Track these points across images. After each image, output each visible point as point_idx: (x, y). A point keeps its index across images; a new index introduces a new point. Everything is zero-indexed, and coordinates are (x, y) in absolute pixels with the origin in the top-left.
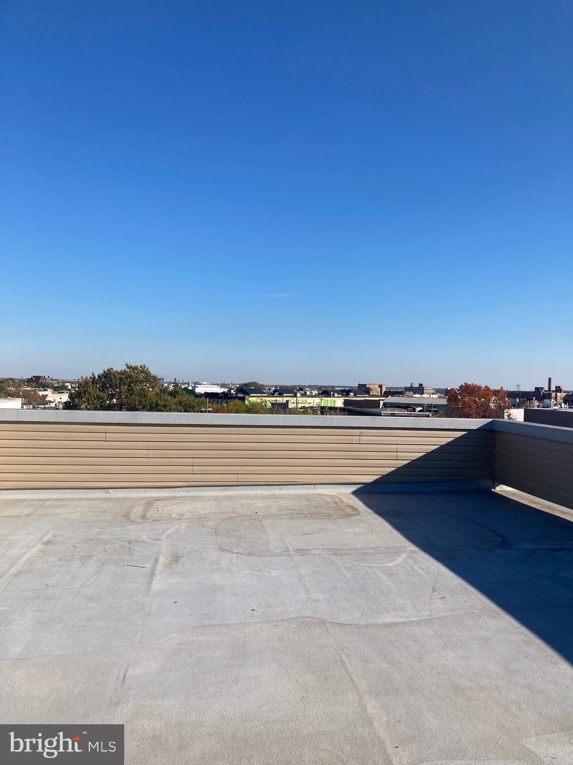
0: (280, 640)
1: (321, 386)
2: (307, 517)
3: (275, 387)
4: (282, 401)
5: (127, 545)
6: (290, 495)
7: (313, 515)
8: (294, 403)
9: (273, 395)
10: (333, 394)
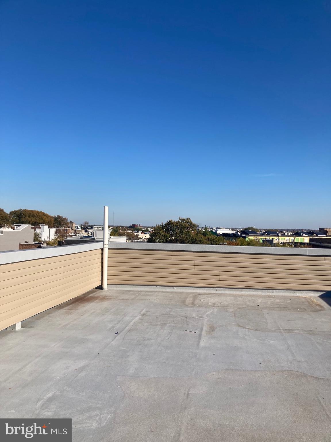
0: (278, 383)
1: (295, 230)
2: (290, 310)
3: (265, 230)
4: (269, 239)
5: (185, 319)
6: (278, 296)
7: (295, 309)
8: (276, 240)
9: (263, 235)
10: (303, 235)
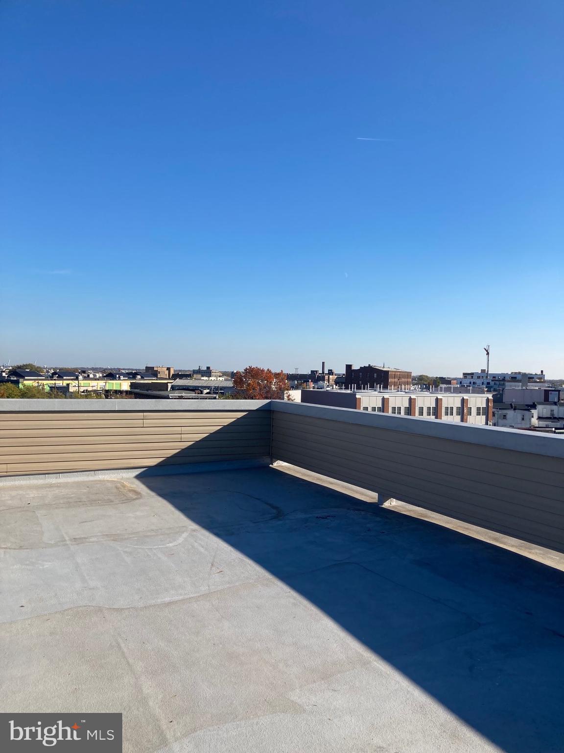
0: (51, 634)
1: (106, 369)
2: (86, 504)
3: (54, 369)
4: (61, 384)
6: (67, 483)
7: (92, 502)
8: (75, 386)
9: (51, 378)
10: (119, 377)
